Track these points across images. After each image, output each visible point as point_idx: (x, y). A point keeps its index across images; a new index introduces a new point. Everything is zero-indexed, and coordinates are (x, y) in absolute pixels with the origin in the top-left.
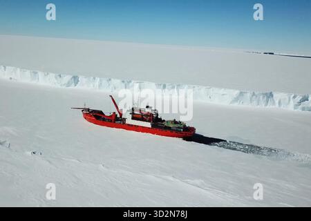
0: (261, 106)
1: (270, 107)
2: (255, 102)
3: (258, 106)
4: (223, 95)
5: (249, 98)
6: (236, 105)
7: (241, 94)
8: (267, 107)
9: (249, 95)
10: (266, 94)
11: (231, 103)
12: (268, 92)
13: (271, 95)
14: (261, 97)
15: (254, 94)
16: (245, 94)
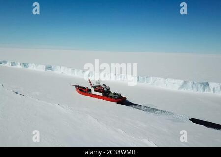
0: (200, 92)
1: (207, 92)
2: (195, 89)
3: (198, 92)
4: (174, 83)
5: (190, 86)
6: (182, 90)
7: (185, 83)
8: (205, 92)
9: (190, 84)
10: (203, 83)
11: (179, 89)
12: (204, 82)
13: (207, 84)
14: (199, 86)
15: (194, 83)
16: (188, 83)
